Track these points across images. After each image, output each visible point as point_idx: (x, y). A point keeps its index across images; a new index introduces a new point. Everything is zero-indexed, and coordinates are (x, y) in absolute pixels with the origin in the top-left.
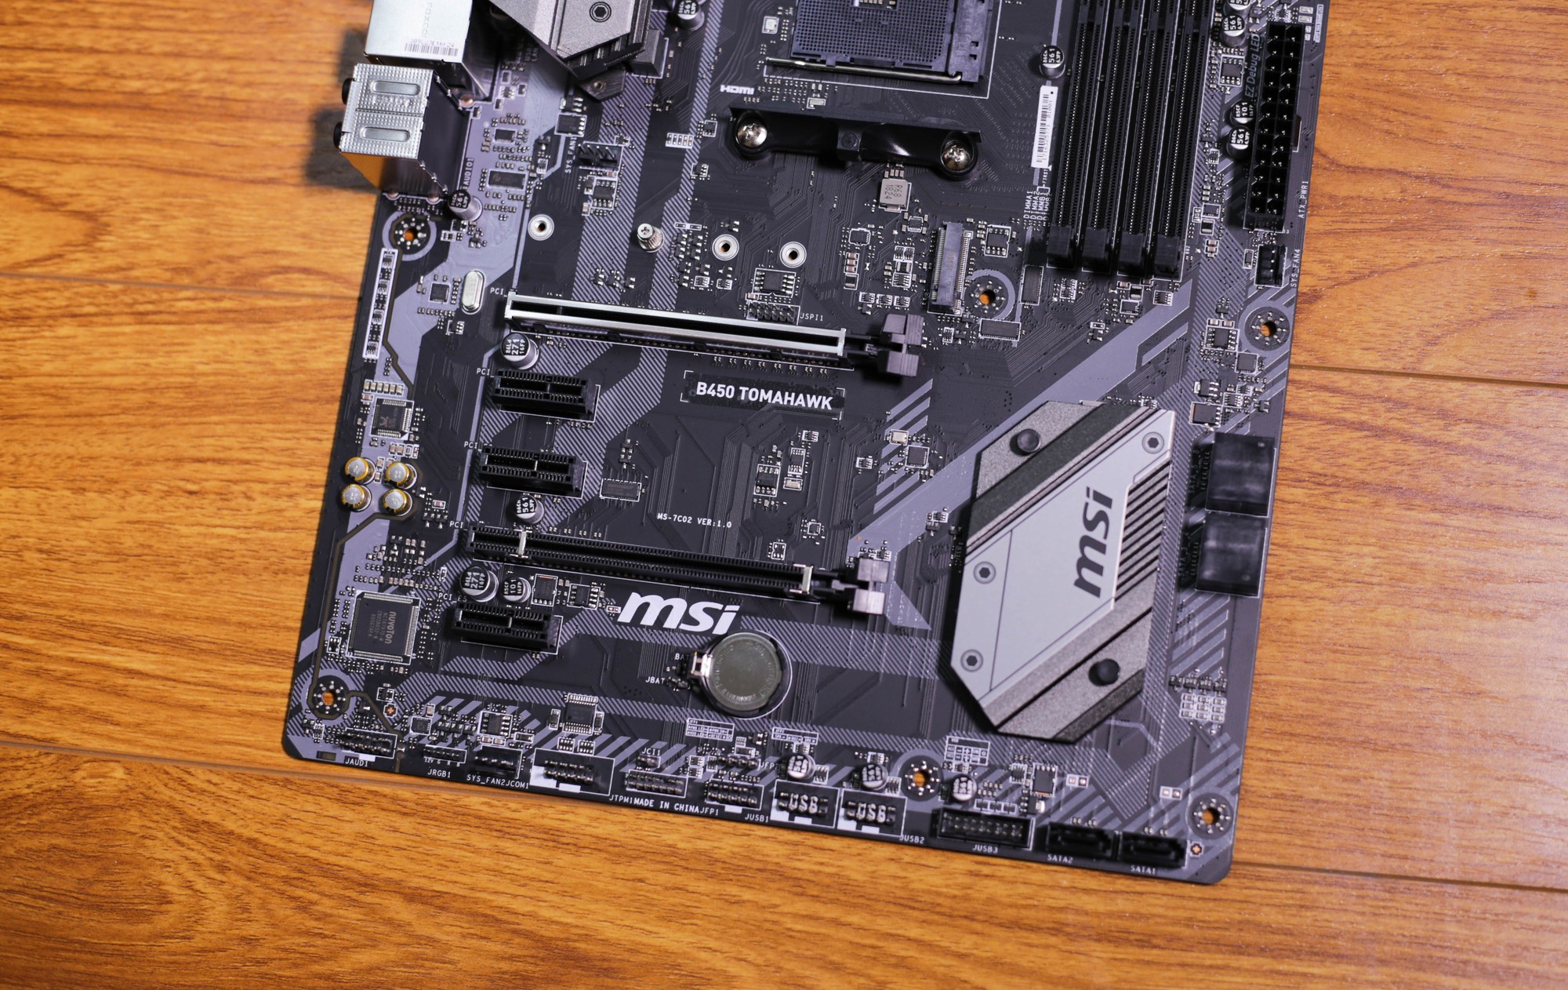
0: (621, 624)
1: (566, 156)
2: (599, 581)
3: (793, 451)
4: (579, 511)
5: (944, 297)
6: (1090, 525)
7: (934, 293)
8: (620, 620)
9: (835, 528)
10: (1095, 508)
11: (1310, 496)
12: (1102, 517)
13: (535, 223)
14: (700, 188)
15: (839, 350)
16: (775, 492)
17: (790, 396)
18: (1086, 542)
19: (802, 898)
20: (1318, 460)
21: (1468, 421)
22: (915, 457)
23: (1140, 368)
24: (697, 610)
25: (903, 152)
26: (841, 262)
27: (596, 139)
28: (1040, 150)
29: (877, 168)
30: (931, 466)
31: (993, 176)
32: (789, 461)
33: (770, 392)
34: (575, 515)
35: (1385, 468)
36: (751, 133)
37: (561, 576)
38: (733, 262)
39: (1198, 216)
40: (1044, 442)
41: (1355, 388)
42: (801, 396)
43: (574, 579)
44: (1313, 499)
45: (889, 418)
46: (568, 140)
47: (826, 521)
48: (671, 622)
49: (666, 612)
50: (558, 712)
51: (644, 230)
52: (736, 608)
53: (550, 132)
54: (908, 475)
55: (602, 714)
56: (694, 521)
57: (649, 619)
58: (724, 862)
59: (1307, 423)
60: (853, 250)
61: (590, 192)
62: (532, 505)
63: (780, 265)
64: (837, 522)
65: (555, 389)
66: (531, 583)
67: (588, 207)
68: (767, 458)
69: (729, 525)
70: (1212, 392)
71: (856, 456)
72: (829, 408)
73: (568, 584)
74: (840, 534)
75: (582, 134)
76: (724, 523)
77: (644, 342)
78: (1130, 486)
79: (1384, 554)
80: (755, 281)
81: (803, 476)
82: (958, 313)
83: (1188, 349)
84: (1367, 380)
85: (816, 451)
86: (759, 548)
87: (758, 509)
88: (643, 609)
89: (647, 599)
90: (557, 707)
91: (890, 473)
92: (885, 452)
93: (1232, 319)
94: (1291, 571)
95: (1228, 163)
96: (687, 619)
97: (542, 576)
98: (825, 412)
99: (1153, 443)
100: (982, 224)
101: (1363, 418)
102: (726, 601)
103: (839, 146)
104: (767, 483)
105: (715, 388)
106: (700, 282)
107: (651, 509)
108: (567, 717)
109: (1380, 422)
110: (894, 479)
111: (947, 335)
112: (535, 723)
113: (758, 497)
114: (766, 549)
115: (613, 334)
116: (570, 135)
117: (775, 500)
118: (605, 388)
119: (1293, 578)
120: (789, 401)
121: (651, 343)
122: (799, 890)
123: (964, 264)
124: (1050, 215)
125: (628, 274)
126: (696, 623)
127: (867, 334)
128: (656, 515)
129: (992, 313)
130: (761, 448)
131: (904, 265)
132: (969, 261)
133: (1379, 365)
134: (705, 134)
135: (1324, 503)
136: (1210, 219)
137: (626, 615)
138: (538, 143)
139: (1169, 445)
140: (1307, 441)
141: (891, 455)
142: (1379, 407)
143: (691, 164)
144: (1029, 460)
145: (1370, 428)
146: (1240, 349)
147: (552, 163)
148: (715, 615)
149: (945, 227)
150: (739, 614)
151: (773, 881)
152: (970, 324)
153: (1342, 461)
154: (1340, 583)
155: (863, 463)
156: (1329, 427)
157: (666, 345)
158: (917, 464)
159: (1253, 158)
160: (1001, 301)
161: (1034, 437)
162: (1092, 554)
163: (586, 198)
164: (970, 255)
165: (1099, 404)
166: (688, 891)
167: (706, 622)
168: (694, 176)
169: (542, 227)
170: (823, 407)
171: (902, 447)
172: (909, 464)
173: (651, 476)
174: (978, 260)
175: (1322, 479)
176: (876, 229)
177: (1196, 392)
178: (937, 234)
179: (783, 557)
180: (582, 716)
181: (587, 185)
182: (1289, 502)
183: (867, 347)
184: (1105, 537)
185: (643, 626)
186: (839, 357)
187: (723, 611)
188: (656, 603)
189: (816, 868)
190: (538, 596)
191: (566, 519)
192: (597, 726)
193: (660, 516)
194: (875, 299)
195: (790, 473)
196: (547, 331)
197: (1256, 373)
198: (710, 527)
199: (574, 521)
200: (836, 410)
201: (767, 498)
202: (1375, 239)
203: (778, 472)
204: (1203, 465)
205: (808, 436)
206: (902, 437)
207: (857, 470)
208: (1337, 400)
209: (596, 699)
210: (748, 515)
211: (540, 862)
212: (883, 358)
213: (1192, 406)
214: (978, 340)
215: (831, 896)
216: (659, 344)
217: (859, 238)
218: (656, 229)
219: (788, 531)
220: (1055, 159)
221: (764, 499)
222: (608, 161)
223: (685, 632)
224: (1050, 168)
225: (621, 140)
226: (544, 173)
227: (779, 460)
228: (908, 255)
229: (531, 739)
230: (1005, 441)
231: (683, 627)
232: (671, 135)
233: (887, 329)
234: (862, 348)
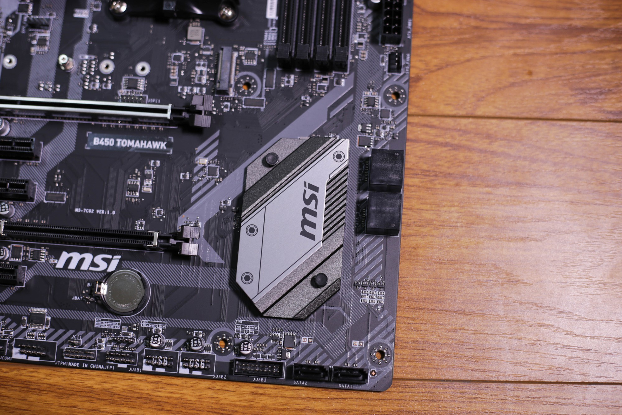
0: (57, 269)
1: (22, 24)
2: (45, 247)
3: (147, 172)
4: (33, 210)
5: (223, 86)
6: (307, 202)
7: (218, 84)
8: (57, 266)
9: (171, 211)
10: (309, 192)
11: (422, 182)
12: (313, 197)
13: (7, 60)
14: (92, 37)
15: (168, 115)
16: (137, 194)
17: (143, 142)
18: (305, 211)
19: (162, 412)
20: (425, 163)
22: (212, 172)
23: (329, 119)
24: (98, 259)
25: (199, 12)
26: (168, 71)
27: (37, 14)
28: (271, 9)
29: (185, 22)
30: (221, 176)
31: (247, 23)
32: (144, 177)
33: (133, 141)
34: (31, 212)
35: (460, 166)
36: (118, 6)
37: (25, 245)
38: (111, 74)
39: (355, 39)
40: (280, 159)
41: (443, 125)
42: (150, 142)
43: (32, 246)
45: (197, 152)
46: (23, 16)
47: (165, 208)
48: (85, 266)
49: (82, 261)
50: (26, 318)
51: (63, 59)
52: (119, 257)
53: (14, 13)
54: (208, 181)
55: (49, 318)
56: (95, 212)
57: (73, 265)
58: (119, 395)
59: (418, 144)
60: (174, 64)
61: (35, 42)
62: (7, 207)
63: (136, 75)
64: (171, 208)
65: (18, 144)
66: (9, 249)
67: (33, 50)
68: (132, 177)
69: (114, 213)
70: (368, 129)
71: (180, 173)
72: (165, 148)
73: (28, 249)
74: (173, 214)
75: (30, 13)
76: (111, 212)
77: (65, 118)
78: (328, 180)
80: (123, 83)
81: (152, 185)
82: (232, 94)
83: (354, 108)
84: (448, 121)
85: (159, 171)
86: (130, 224)
87: (129, 203)
88: (69, 260)
89: (71, 254)
90: (25, 316)
91: (199, 181)
92: (196, 170)
93: (376, 91)
94: (414, 222)
95: (370, 12)
96: (93, 264)
97: (15, 245)
98: (163, 150)
99: (339, 156)
100: (242, 48)
101: (448, 140)
102: (113, 253)
103: (165, 8)
104: (133, 189)
105: (104, 141)
106: (94, 85)
107: (71, 207)
108: (30, 321)
109: (456, 142)
110: (201, 184)
111: (226, 107)
112: (14, 325)
113: (128, 197)
114: (134, 225)
115: (48, 114)
116: (24, 14)
117: (138, 198)
118: (45, 144)
119: (416, 226)
120: (143, 146)
121: (69, 119)
122: (160, 407)
123: (233, 70)
124: (278, 42)
125: (55, 84)
126: (98, 266)
127: (184, 107)
128: (74, 209)
129: (249, 94)
130: (129, 171)
131: (201, 71)
132: (236, 68)
133: (454, 113)
134: (95, 10)
136: (362, 40)
137: (60, 264)
138: (7, 19)
139: (347, 158)
140: (419, 153)
141: (199, 171)
142: (456, 134)
143: (88, 24)
144: (273, 169)
145: (451, 145)
146: (381, 107)
147: (15, 28)
148: (108, 261)
149: (222, 49)
150: (121, 260)
151: (146, 403)
152: (238, 100)
153: (438, 163)
154: (441, 227)
155: (184, 176)
156: (430, 146)
157: (77, 119)
158: (213, 175)
159: (384, 6)
160: (254, 88)
161: (275, 157)
162: (309, 217)
163: (33, 45)
164: (237, 64)
165: (307, 138)
166: (100, 411)
167: (103, 266)
168: (89, 31)
169: (11, 61)
170: (161, 148)
171: (205, 167)
172: (208, 175)
173: (71, 189)
174: (241, 67)
175: (428, 174)
176: (186, 54)
177: (359, 130)
178: (218, 55)
179: (143, 228)
180: (38, 319)
181: (33, 38)
182: (411, 186)
183: (184, 114)
184: (316, 208)
185: (69, 270)
186: (169, 120)
187: (112, 259)
188: (76, 257)
189: (169, 395)
190: (13, 256)
191: (26, 214)
192: (47, 325)
193: (77, 210)
194: (187, 90)
195: (145, 183)
196: (14, 116)
197: (390, 119)
198: (104, 215)
199: (31, 215)
200: (168, 149)
201: (134, 197)
202: (447, 48)
203: (139, 183)
204: (365, 168)
205: (155, 163)
206: (205, 161)
207: (181, 180)
208: (433, 132)
209: (46, 310)
210: (124, 207)
211: (20, 399)
212: (192, 119)
213: (358, 138)
214: (243, 108)
215: (177, 410)
216: (73, 119)
217: (177, 58)
218: (71, 59)
219: (145, 214)
220: (279, 13)
221: (131, 198)
222: (44, 26)
223: (92, 271)
224: (277, 18)
225: (50, 15)
226: (10, 33)
227: (139, 177)
228: (204, 65)
229: (12, 333)
230: (260, 160)
231: (91, 269)
232: (77, 11)
233: (193, 103)
234: (181, 114)
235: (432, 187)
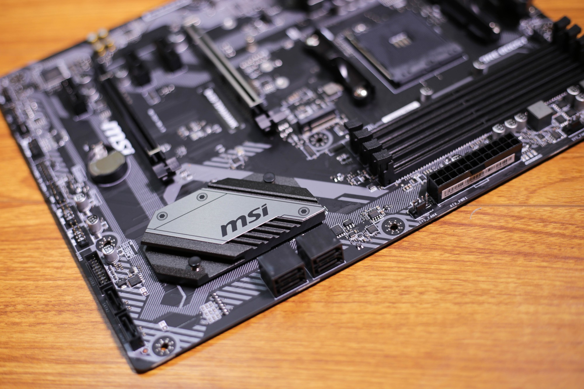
20: (480, 243)
21: (555, 222)
35: (516, 245)
41: (496, 213)
44: (479, 259)
59: (473, 228)
79: (520, 281)
84: (501, 209)
101: (501, 224)
109: (510, 225)
135: (486, 261)
140: (474, 235)
142: (509, 219)
145: (506, 228)
153: (493, 242)
154: (498, 296)
175: (483, 251)
208: (487, 218)
235: (488, 262)
